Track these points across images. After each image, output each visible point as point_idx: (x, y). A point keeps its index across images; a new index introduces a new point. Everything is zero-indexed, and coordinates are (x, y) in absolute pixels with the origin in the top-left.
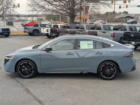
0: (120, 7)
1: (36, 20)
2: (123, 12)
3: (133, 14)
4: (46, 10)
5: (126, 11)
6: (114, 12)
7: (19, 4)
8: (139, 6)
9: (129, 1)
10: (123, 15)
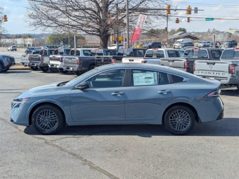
0: (177, 21)
1: (31, 44)
2: (177, 29)
3: (193, 32)
4: (60, 25)
5: (182, 28)
6: (166, 28)
7: (5, 16)
8: (207, 19)
9: (195, 11)
10: (179, 35)
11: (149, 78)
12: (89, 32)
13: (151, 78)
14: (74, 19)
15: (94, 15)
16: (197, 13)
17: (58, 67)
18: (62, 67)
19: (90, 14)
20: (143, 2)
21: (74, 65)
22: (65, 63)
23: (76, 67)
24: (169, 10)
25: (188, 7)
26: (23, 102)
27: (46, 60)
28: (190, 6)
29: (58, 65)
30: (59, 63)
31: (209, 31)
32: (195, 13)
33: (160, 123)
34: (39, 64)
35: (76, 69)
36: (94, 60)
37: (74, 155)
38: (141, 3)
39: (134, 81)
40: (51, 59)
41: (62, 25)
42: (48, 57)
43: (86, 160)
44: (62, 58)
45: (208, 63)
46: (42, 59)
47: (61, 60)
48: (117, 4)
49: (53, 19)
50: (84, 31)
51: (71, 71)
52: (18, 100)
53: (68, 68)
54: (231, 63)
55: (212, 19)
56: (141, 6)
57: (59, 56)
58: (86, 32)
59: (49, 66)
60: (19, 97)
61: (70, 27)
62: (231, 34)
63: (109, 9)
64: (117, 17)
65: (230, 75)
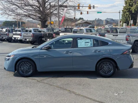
0: (81, 13)
6: (75, 18)
8: (98, 12)
9: (93, 7)
10: (81, 21)
11: (87, 43)
12: (34, 19)
13: (88, 42)
14: (25, 11)
15: (37, 9)
16: (94, 8)
17: (18, 39)
18: (21, 39)
19: (35, 8)
20: (66, 1)
21: (30, 38)
22: (24, 36)
23: (31, 39)
24: (79, 6)
25: (89, 5)
26: (11, 57)
27: (11, 35)
28: (90, 5)
29: (19, 38)
30: (19, 37)
31: (95, 20)
32: (93, 8)
33: (94, 70)
34: (6, 38)
35: (31, 40)
36: (42, 35)
37: (61, 88)
38: (65, 2)
39: (78, 45)
40: (14, 34)
41: (18, 14)
42: (12, 33)
43: (69, 91)
44: (21, 34)
45: (114, 35)
46: (8, 34)
47: (20, 35)
48: (50, 3)
49: (13, 11)
50: (32, 18)
51: (28, 41)
52: (9, 56)
53: (26, 39)
54: (127, 35)
55: (101, 12)
56: (64, 4)
57: (20, 33)
58: (33, 19)
59: (13, 38)
60: (9, 54)
61: (23, 15)
62: (108, 21)
63: (46, 6)
64: (50, 10)
65: (127, 41)
